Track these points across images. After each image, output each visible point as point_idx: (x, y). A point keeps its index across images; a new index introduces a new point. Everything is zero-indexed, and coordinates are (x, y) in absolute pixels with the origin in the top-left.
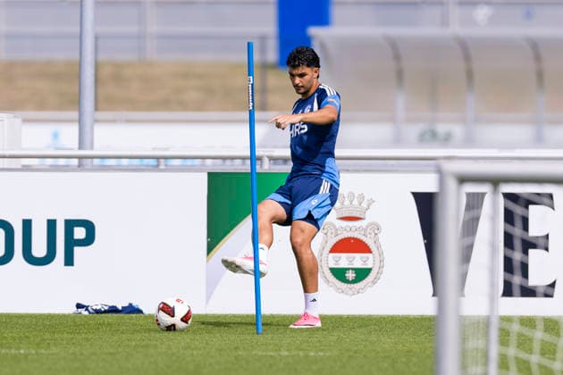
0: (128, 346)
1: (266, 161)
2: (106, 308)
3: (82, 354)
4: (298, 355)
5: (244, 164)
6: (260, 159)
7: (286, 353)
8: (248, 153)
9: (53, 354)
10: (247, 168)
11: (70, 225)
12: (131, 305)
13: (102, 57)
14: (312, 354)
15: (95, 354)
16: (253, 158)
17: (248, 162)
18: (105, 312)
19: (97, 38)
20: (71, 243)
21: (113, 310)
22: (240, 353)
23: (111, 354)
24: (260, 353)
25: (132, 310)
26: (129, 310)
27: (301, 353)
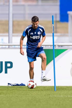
0: (21, 94)
1: (57, 46)
2: (16, 84)
3: (9, 96)
4: (65, 97)
5: (51, 47)
6: (55, 46)
7: (62, 96)
8: (52, 44)
9: (2, 96)
10: (52, 48)
11: (6, 63)
12: (22, 83)
13: (14, 19)
14: (69, 96)
15: (13, 96)
16: (54, 46)
17: (52, 46)
18: (16, 85)
19: (13, 14)
20: (7, 67)
21: (18, 85)
22: (51, 96)
23: (17, 96)
24: (56, 96)
25: (22, 85)
26: (21, 85)
27: (66, 96)
